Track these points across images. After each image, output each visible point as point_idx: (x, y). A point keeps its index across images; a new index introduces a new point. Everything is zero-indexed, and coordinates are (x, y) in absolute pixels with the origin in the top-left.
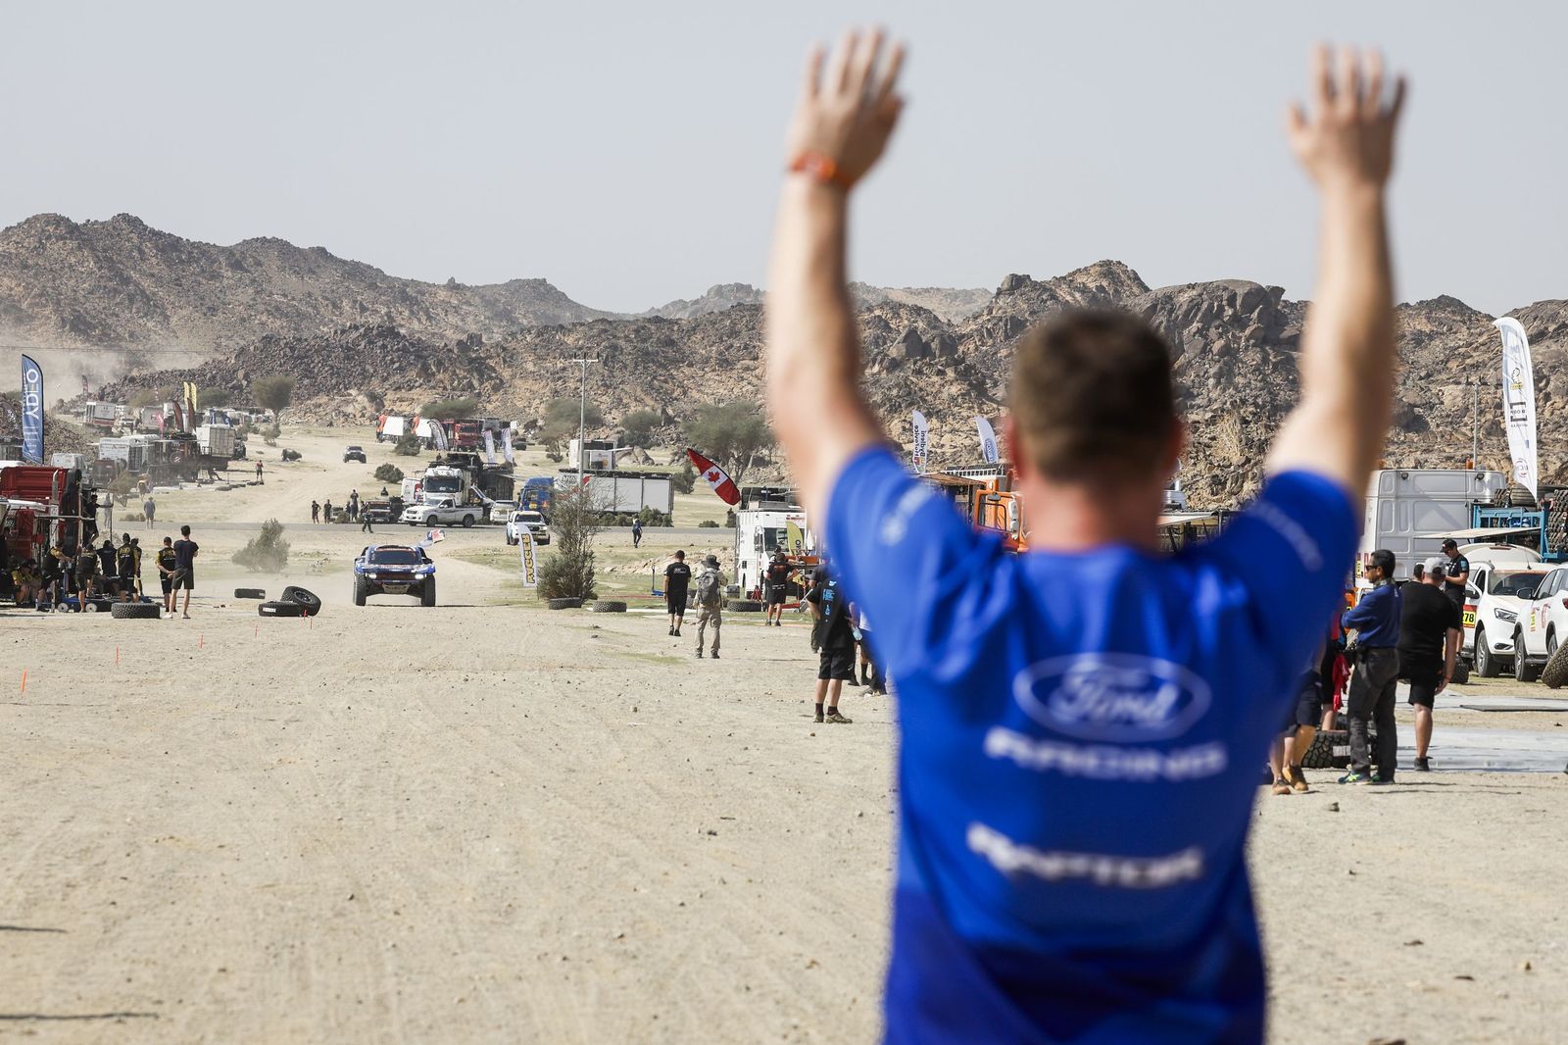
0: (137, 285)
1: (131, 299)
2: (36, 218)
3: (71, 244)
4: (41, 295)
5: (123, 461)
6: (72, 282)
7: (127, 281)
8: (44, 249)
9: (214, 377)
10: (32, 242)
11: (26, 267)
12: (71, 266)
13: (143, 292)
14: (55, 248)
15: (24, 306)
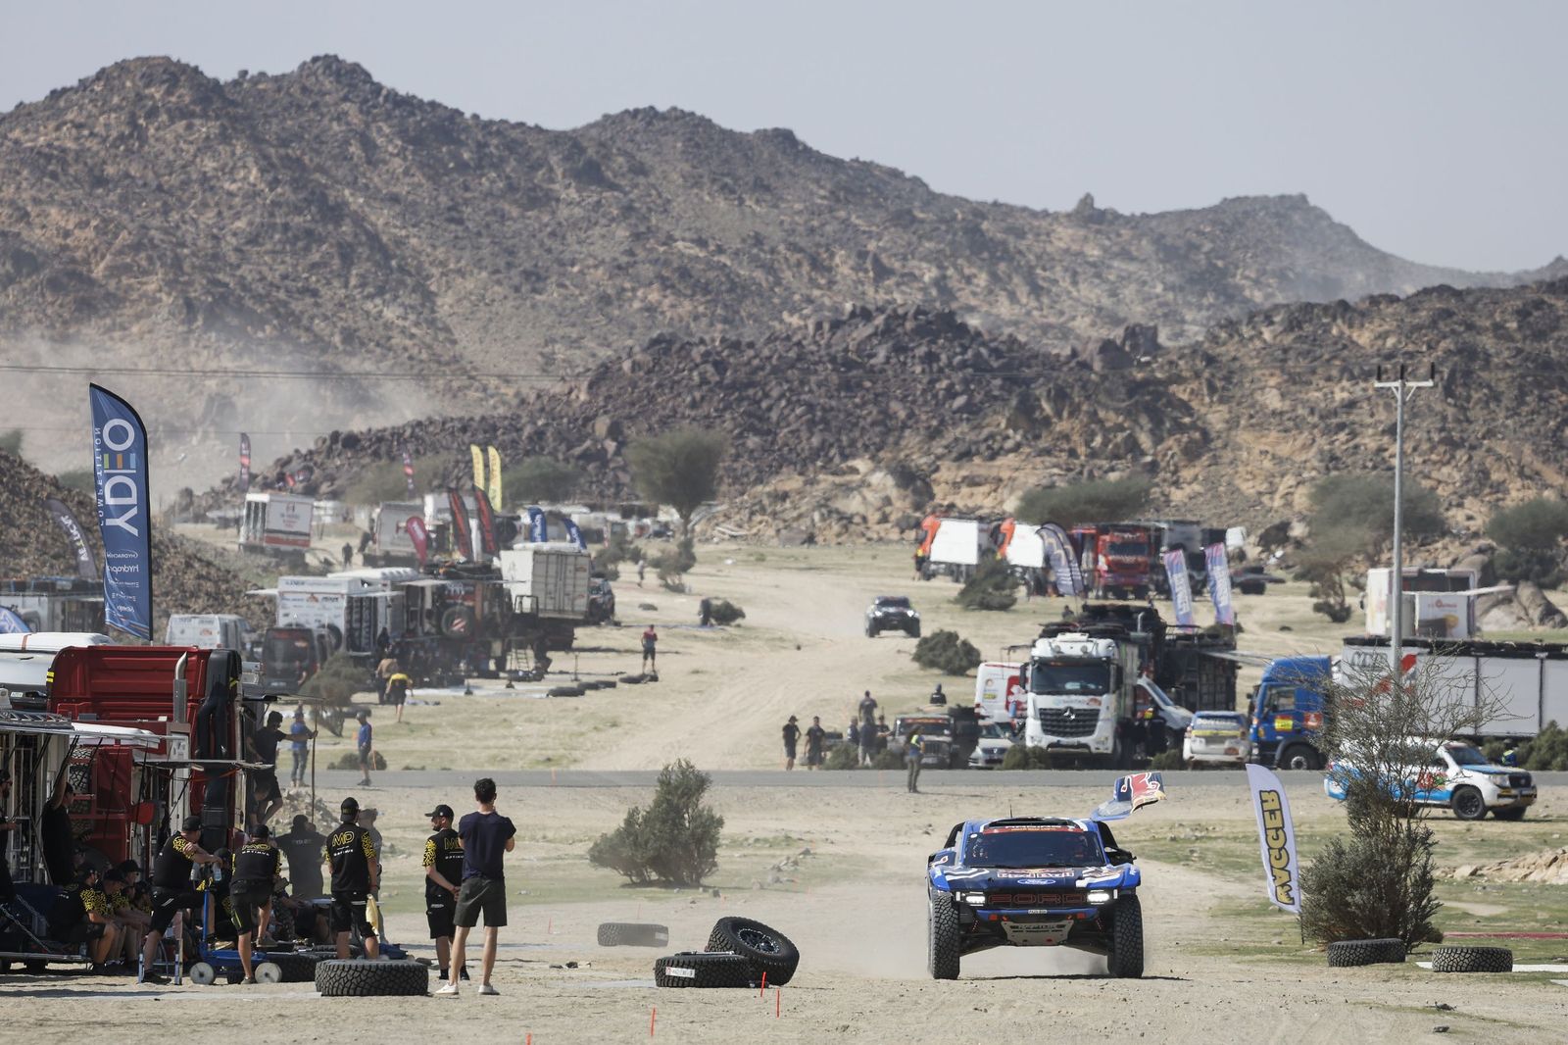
0: (359, 220)
1: (347, 255)
2: (122, 67)
3: (205, 128)
4: (137, 247)
5: (333, 628)
6: (209, 216)
7: (334, 213)
8: (143, 140)
9: (540, 434)
10: (112, 123)
11: (100, 181)
12: (205, 179)
13: (374, 238)
14: (167, 137)
15: (99, 271)
